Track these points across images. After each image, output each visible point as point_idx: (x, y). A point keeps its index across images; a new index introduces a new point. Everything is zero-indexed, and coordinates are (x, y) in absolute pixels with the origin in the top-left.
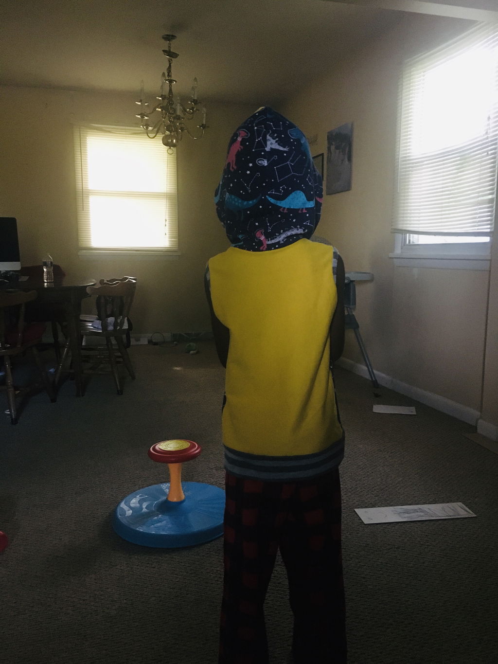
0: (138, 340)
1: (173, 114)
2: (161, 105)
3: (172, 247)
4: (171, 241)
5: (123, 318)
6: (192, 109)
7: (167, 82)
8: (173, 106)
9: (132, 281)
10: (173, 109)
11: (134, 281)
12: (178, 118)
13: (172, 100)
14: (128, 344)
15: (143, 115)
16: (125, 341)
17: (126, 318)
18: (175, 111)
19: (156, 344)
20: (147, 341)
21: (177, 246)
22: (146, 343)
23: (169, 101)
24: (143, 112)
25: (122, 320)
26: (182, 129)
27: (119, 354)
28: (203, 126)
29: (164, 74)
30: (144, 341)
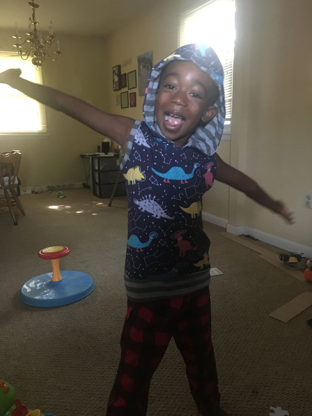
0: (25, 191)
1: (37, 44)
2: (30, 38)
3: (43, 131)
4: (42, 126)
5: (15, 177)
6: (50, 41)
7: (33, 23)
8: (38, 39)
9: (18, 153)
10: (38, 41)
11: (20, 153)
12: (41, 47)
13: (36, 35)
14: (19, 194)
15: (18, 45)
16: (16, 192)
17: (16, 177)
18: (39, 42)
19: (37, 193)
20: (31, 191)
21: (46, 130)
22: (31, 193)
23: (35, 36)
24: (18, 43)
25: (13, 178)
26: (45, 54)
27: (13, 200)
28: (59, 52)
29: (30, 18)
30: (29, 192)
